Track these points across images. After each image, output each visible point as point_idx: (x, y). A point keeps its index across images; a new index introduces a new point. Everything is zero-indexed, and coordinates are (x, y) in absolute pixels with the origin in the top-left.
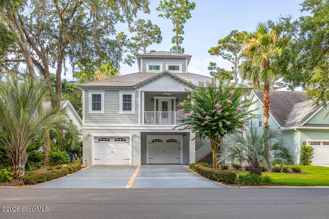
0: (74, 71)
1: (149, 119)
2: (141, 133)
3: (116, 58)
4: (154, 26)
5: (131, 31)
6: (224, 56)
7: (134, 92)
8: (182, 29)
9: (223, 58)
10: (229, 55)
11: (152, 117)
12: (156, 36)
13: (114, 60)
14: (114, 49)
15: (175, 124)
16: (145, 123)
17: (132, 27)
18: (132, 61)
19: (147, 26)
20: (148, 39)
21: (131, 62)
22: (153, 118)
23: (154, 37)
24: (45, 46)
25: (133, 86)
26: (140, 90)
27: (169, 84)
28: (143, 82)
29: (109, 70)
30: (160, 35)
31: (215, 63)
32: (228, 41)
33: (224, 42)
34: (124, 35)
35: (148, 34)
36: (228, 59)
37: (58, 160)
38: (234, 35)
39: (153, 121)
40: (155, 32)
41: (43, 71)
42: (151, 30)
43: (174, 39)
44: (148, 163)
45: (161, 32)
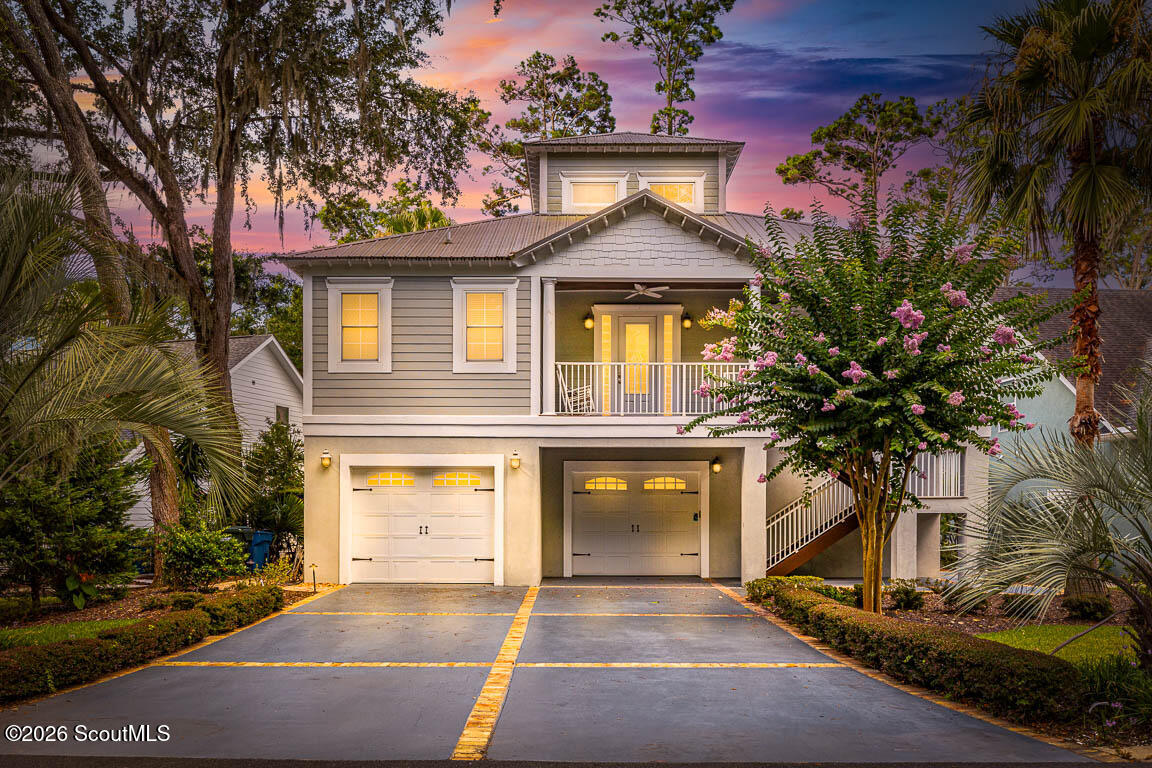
0: (281, 212)
1: (576, 394)
2: (543, 450)
3: (446, 161)
4: (586, 77)
5: (507, 98)
6: (834, 187)
7: (513, 282)
8: (689, 83)
9: (830, 194)
10: (848, 183)
11: (588, 384)
12: (592, 115)
13: (436, 166)
14: (434, 123)
15: (684, 413)
16: (557, 410)
17: (507, 85)
18: (510, 205)
19: (561, 79)
20: (565, 124)
21: (506, 208)
22: (590, 392)
23: (586, 117)
24: (168, 115)
25: (508, 258)
26: (536, 274)
27: (657, 248)
28: (549, 238)
29: (424, 225)
30: (608, 111)
31: (801, 213)
32: (846, 132)
33: (831, 135)
34: (482, 112)
35: (566, 106)
36: (845, 195)
37: (199, 564)
38: (866, 111)
39: (591, 401)
40: (591, 96)
41: (162, 213)
42: (575, 94)
43: (658, 119)
44: (567, 573)
45: (610, 99)
